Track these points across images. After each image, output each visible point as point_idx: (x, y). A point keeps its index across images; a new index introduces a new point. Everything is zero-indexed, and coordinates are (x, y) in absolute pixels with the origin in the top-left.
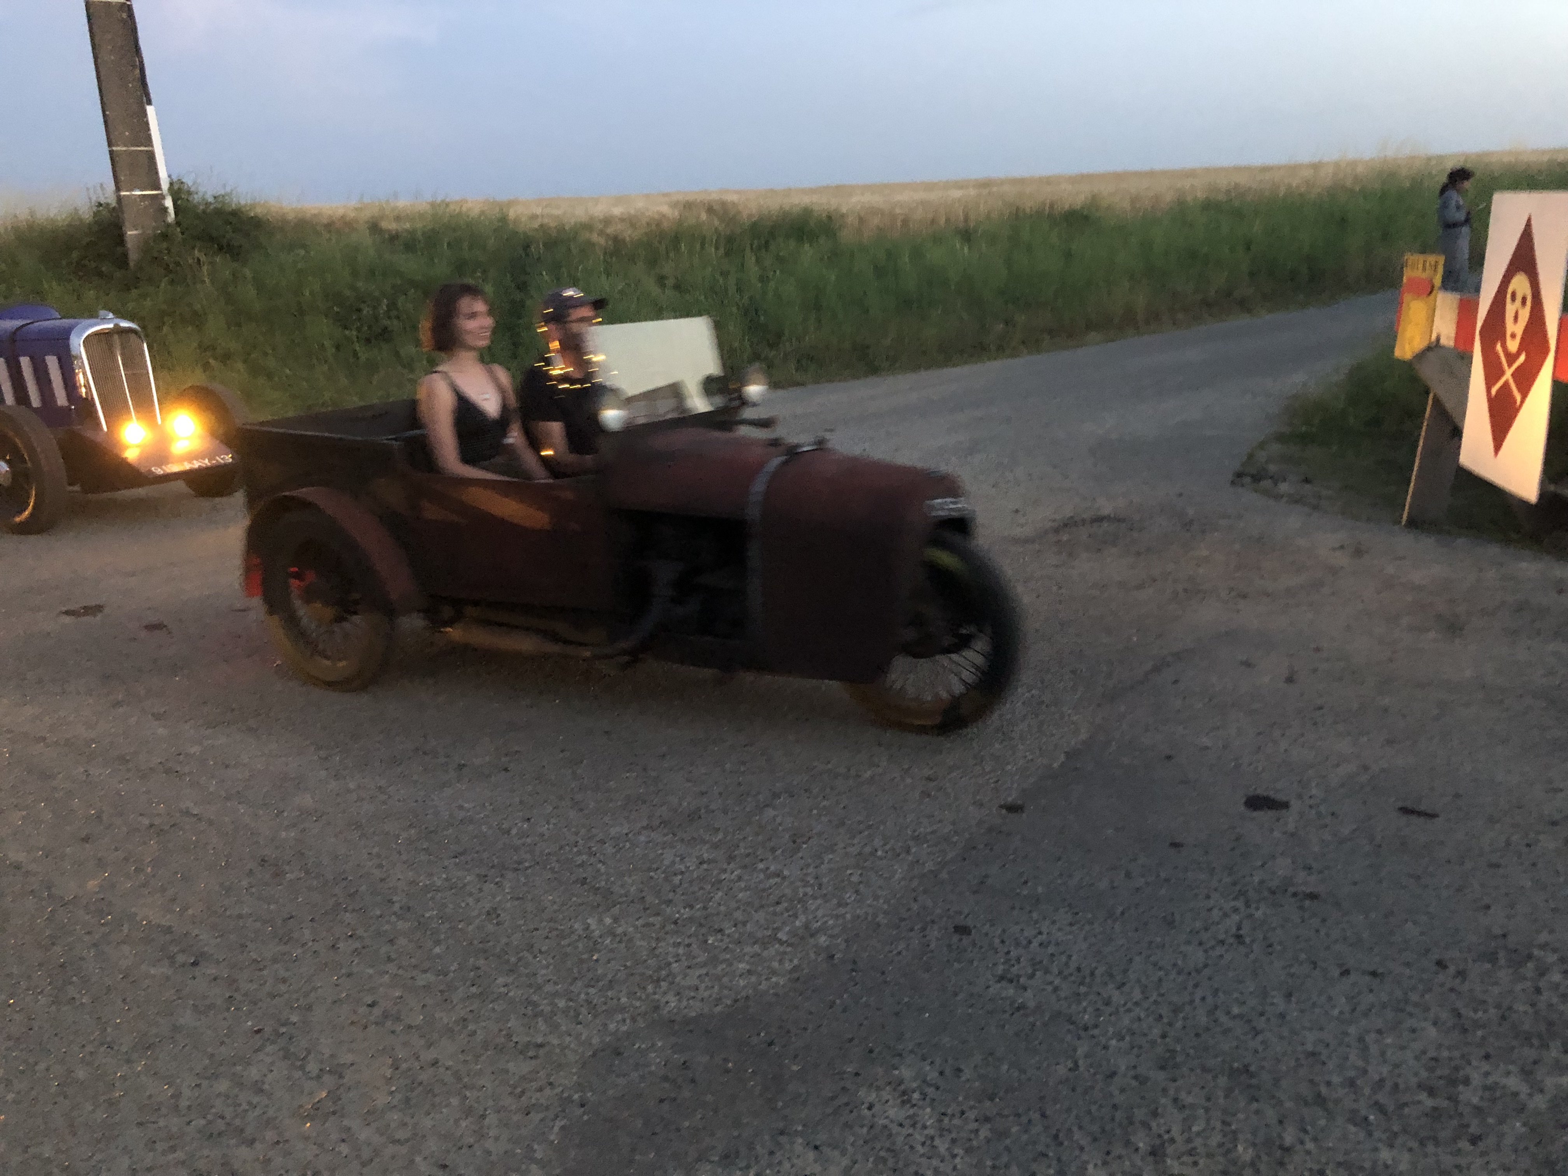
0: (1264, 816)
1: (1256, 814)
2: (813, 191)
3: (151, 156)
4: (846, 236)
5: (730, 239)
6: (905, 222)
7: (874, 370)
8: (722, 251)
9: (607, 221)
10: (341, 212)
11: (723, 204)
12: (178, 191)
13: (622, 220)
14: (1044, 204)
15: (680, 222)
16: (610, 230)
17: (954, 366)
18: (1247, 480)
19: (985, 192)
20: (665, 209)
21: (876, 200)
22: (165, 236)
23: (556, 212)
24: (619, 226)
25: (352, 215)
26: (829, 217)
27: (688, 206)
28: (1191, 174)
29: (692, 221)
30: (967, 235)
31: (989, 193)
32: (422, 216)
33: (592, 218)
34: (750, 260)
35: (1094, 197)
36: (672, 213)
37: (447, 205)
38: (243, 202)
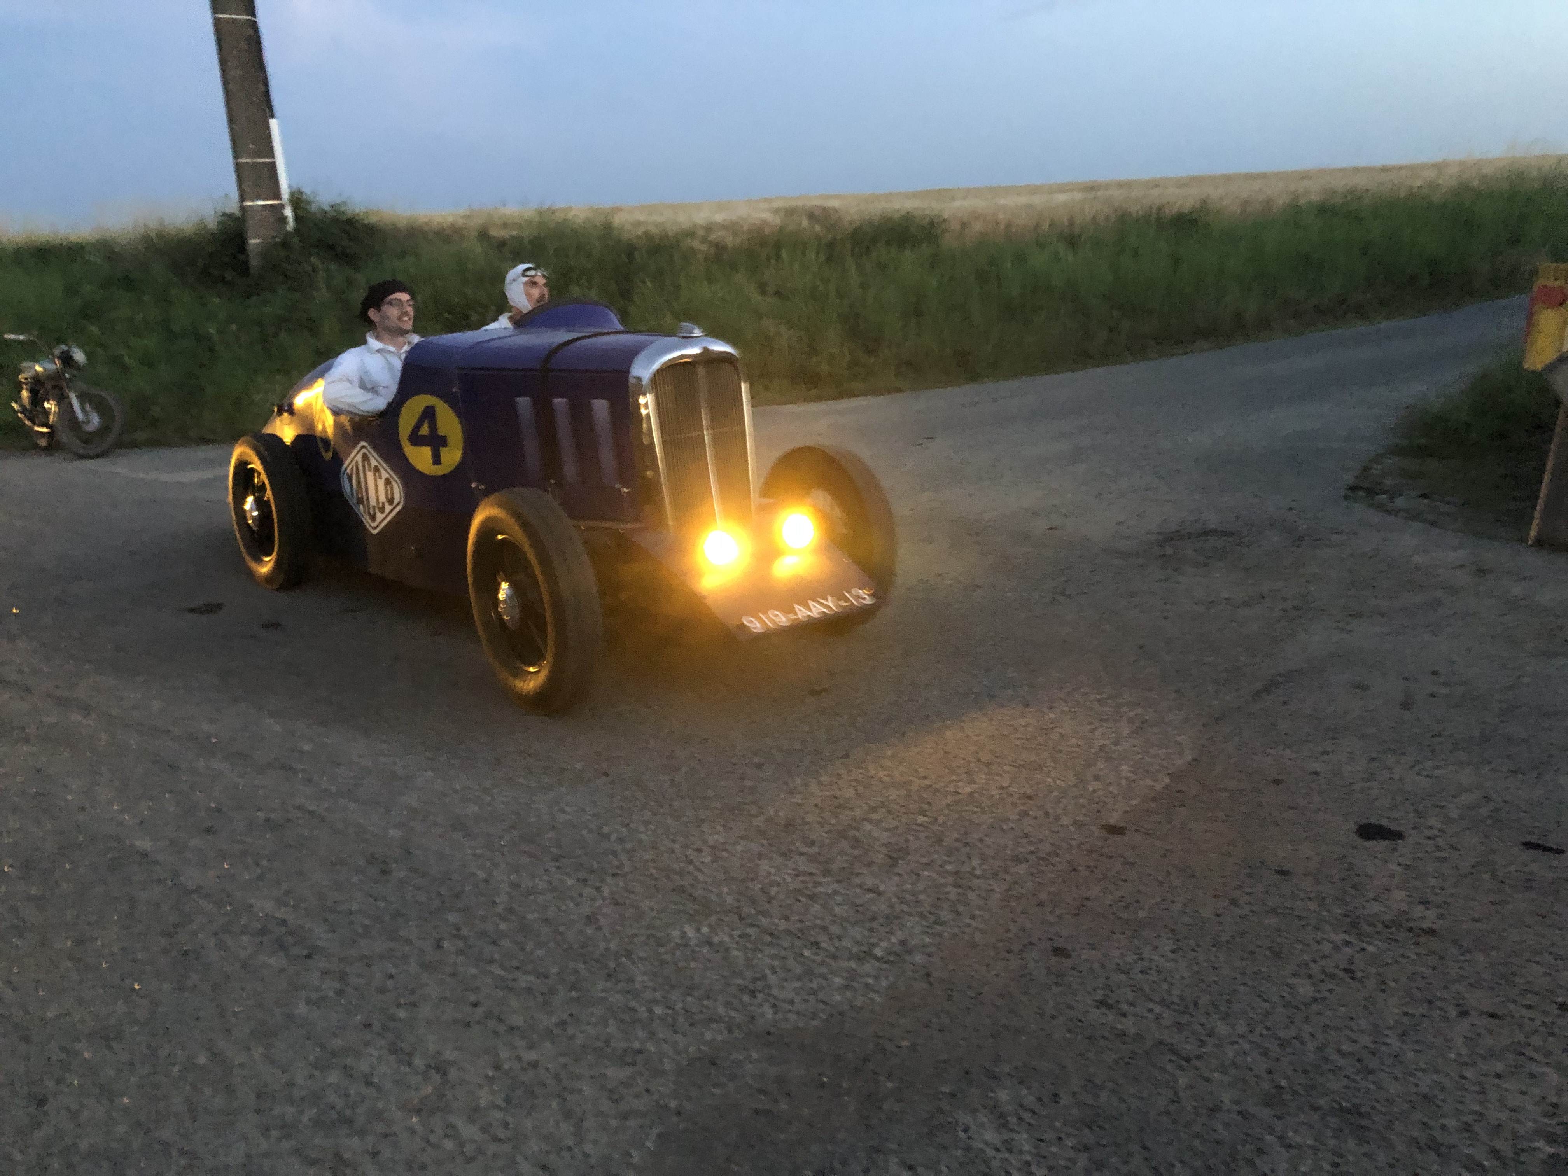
0: (1378, 846)
1: (1370, 844)
2: (915, 195)
3: (273, 166)
4: (948, 241)
5: (831, 245)
6: (1008, 226)
7: (974, 377)
8: (822, 258)
9: (709, 228)
10: (451, 219)
11: (825, 209)
12: (297, 201)
13: (724, 227)
14: (1151, 207)
15: (781, 229)
16: (713, 237)
17: (1057, 373)
18: (1361, 493)
19: (1090, 196)
20: (766, 216)
21: (979, 204)
22: (285, 244)
23: (659, 219)
24: (722, 233)
25: (461, 222)
26: (932, 223)
27: (790, 212)
28: (1305, 176)
29: (792, 227)
30: (1072, 240)
31: (1095, 198)
32: (529, 222)
33: (695, 226)
34: (850, 264)
35: (1204, 201)
36: (776, 221)
37: (554, 212)
38: (357, 210)
